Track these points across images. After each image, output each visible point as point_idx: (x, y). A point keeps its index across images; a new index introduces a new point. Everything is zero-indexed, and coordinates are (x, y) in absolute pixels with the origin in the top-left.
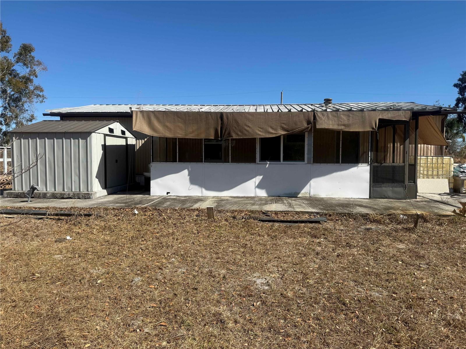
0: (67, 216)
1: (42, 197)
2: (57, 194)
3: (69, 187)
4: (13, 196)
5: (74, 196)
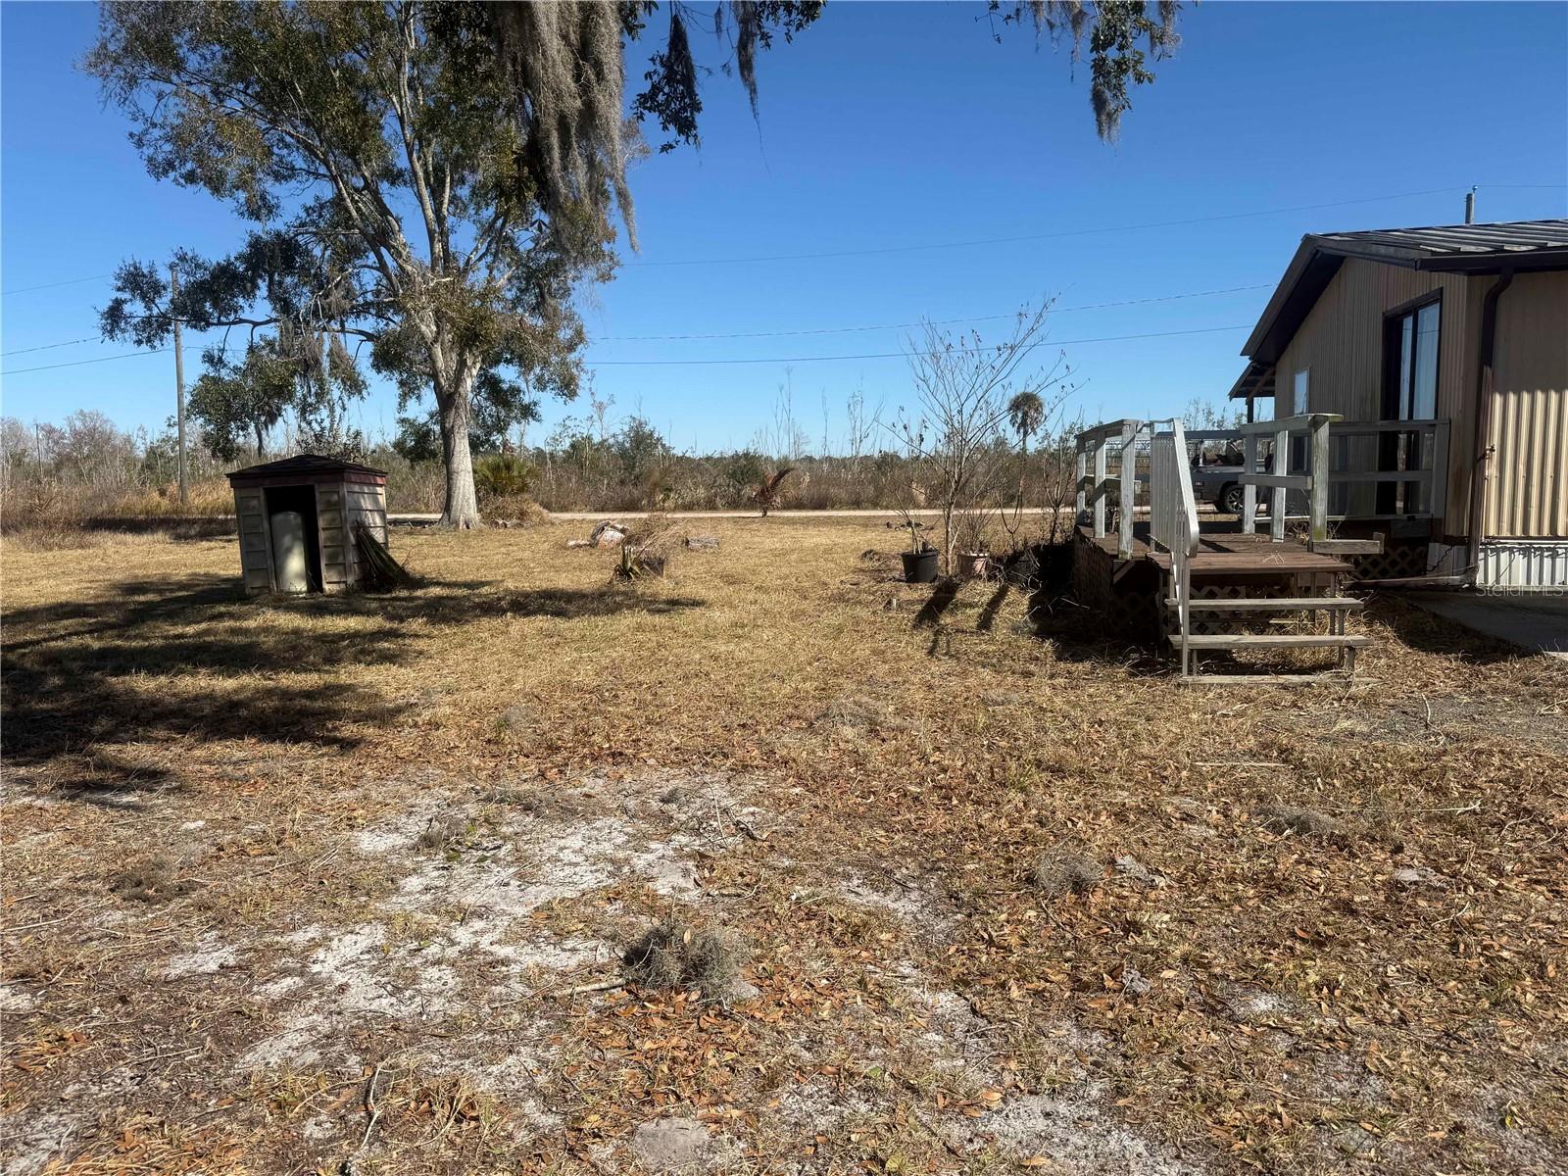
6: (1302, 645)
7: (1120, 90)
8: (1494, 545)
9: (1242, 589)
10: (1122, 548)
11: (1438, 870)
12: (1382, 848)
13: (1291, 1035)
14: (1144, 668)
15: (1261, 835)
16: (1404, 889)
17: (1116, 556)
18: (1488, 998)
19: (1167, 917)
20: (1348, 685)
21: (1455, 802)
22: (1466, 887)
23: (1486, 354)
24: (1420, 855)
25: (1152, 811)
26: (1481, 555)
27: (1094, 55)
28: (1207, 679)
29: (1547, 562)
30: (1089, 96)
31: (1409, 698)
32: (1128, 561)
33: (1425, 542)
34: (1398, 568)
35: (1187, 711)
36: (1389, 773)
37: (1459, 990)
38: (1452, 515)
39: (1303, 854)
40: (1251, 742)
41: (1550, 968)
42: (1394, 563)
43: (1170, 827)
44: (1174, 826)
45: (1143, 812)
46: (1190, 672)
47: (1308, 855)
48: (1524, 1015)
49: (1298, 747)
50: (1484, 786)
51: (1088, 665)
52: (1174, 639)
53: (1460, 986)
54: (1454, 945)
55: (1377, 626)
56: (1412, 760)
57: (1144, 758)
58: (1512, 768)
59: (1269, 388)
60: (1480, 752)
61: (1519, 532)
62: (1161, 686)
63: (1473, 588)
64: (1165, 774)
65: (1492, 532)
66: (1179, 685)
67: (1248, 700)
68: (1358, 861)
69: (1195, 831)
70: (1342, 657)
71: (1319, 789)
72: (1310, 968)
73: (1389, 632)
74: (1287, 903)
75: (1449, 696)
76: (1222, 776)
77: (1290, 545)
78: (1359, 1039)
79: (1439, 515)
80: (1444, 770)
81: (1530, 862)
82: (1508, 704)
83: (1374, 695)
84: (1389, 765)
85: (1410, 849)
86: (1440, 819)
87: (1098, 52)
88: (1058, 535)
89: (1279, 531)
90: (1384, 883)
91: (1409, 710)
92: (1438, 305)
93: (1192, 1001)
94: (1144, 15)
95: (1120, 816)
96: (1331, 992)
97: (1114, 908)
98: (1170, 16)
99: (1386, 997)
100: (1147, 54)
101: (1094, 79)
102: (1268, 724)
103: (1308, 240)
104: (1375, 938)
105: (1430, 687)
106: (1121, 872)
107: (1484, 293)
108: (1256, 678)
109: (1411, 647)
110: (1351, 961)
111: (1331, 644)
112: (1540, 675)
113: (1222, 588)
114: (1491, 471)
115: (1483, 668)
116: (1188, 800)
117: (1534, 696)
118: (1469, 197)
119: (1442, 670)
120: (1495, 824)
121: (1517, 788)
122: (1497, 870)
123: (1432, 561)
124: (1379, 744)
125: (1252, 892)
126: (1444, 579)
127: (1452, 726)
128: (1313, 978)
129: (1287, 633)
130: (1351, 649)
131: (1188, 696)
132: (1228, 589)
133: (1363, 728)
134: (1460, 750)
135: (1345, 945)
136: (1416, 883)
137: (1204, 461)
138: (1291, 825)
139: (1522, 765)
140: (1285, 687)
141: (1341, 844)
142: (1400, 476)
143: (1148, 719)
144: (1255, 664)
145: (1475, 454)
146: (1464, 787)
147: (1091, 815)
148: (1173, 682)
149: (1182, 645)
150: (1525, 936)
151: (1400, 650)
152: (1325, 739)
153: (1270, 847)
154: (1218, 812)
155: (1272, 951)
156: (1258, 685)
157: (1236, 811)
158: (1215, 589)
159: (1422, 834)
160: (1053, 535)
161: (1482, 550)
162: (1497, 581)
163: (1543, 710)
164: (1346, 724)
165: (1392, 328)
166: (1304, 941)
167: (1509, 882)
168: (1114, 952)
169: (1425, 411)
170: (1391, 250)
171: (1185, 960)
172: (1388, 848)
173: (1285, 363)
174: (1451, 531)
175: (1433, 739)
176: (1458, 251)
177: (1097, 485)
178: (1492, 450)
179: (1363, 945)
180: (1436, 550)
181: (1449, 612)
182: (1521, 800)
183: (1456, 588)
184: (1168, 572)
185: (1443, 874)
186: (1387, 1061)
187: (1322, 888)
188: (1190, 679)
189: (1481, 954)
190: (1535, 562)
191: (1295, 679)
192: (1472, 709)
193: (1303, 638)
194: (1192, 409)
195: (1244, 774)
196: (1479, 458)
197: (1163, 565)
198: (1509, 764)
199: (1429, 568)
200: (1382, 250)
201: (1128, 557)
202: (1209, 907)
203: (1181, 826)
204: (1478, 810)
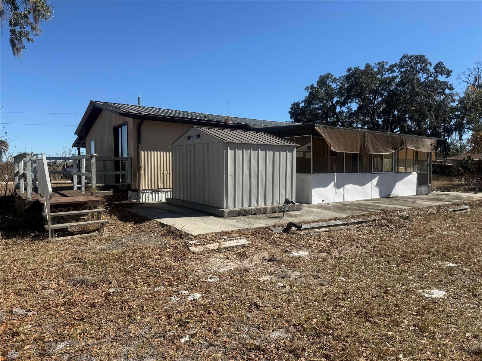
0: (336, 226)
1: (263, 213)
2: (275, 207)
3: (277, 201)
4: (235, 214)
5: (290, 209)
6: (89, 224)
7: (21, 42)
8: (144, 191)
9: (71, 208)
10: (28, 197)
11: (120, 287)
12: (106, 284)
13: (69, 354)
14: (36, 238)
15: (69, 288)
16: (110, 295)
17: (26, 200)
18: (129, 321)
19: (30, 326)
20: (102, 235)
21: (127, 265)
22: (127, 290)
23: (139, 140)
24: (116, 283)
25: (31, 288)
26: (141, 194)
27: (10, 27)
28: (58, 239)
29: (157, 195)
30: (9, 41)
31: (119, 236)
32: (30, 201)
33: (127, 191)
34: (120, 199)
35: (48, 251)
36: (110, 260)
37: (122, 321)
38: (133, 183)
39: (82, 291)
40: (70, 258)
41: (145, 307)
42: (119, 198)
43: (37, 293)
44: (39, 292)
45: (27, 290)
46: (52, 237)
47: (83, 291)
48: (137, 323)
49: (84, 257)
50: (135, 259)
51: (14, 239)
52: (46, 227)
53: (122, 320)
54: (122, 308)
55: (113, 216)
56: (117, 255)
57: (31, 270)
58: (142, 252)
59: (84, 145)
60: (135, 250)
61: (150, 188)
62: (41, 243)
63: (140, 203)
64: (38, 274)
65: (144, 188)
66: (47, 242)
67: (71, 244)
68: (98, 289)
69: (46, 292)
70: (101, 227)
71: (90, 269)
72: (79, 329)
73: (115, 218)
74: (74, 309)
75: (130, 234)
76: (58, 271)
77: (87, 193)
78: (91, 347)
79: (130, 184)
80: (125, 256)
81: (144, 278)
82: (144, 235)
83: (109, 237)
84: (111, 258)
85: (114, 282)
86: (122, 271)
87: (12, 27)
88: (8, 192)
89: (84, 189)
90: (105, 294)
91: (118, 240)
92: (126, 126)
93: (35, 354)
94: (28, 19)
95: (18, 293)
96: (84, 334)
97: (10, 329)
98: (38, 23)
99: (100, 330)
100: (31, 32)
101: (11, 36)
102: (76, 251)
103: (91, 102)
104: (100, 313)
105: (125, 233)
106: (14, 314)
107: (138, 124)
108: (74, 236)
109: (122, 221)
110: (92, 322)
111: (97, 223)
112: (152, 225)
113: (65, 208)
114: (142, 171)
115: (139, 225)
116: (45, 282)
117: (151, 231)
118: (139, 98)
119: (129, 226)
120: (137, 269)
121: (143, 258)
122: (136, 283)
123: (129, 196)
124: (109, 252)
125: (63, 308)
126: (132, 201)
127: (130, 243)
128: (79, 331)
129: (86, 221)
130: (103, 224)
131: (50, 245)
132: (67, 208)
133: (105, 247)
134: (130, 250)
135: (90, 318)
136: (113, 292)
137: (67, 167)
138: (79, 283)
139: (145, 251)
140: (83, 238)
141: (94, 285)
142: (120, 173)
143: (34, 256)
144: (75, 232)
145: (138, 167)
146: (130, 260)
147: (6, 296)
148: (46, 241)
149: (48, 229)
150: (140, 300)
151: (118, 222)
152: (93, 253)
153: (71, 291)
154: (55, 284)
155: (67, 327)
156: (74, 238)
157: (62, 282)
158: (63, 209)
159: (118, 276)
160: (6, 193)
161: (141, 193)
162: (146, 201)
163: (152, 235)
164: (100, 247)
165: (116, 130)
166: (78, 320)
167: (138, 285)
168: (7, 346)
169: (125, 155)
170: (114, 109)
171: (35, 340)
172: (108, 283)
173: (88, 138)
174: (133, 188)
175: (124, 248)
176: (130, 112)
177: (20, 175)
178: (142, 166)
179: (96, 316)
180: (130, 193)
181: (133, 210)
182: (143, 261)
183: (136, 203)
184: (43, 204)
185: (121, 287)
186: (98, 351)
187: (86, 301)
188: (52, 240)
189: (128, 309)
190: (154, 195)
191: (86, 235)
192: (135, 237)
193: (90, 222)
194: (64, 150)
195: (66, 269)
196: (139, 168)
197: (42, 202)
198: (142, 251)
199: (129, 198)
200: (111, 108)
201: (31, 200)
202: (48, 318)
203: (42, 292)
204: (133, 266)
